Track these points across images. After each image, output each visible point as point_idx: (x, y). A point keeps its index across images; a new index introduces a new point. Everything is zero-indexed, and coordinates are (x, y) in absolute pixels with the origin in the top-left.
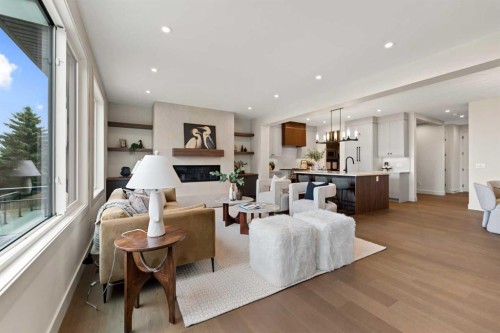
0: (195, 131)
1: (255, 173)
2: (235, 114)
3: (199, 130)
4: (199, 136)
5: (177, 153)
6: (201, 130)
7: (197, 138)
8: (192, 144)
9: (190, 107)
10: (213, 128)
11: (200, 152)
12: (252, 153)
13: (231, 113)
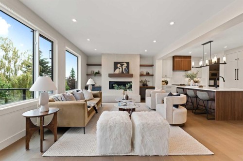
0: (119, 65)
1: (153, 86)
2: (140, 55)
3: (121, 65)
4: (121, 68)
5: (110, 76)
6: (122, 65)
7: (120, 68)
8: (117, 71)
9: (116, 54)
10: (128, 63)
11: (121, 75)
12: (153, 75)
13: (138, 55)
